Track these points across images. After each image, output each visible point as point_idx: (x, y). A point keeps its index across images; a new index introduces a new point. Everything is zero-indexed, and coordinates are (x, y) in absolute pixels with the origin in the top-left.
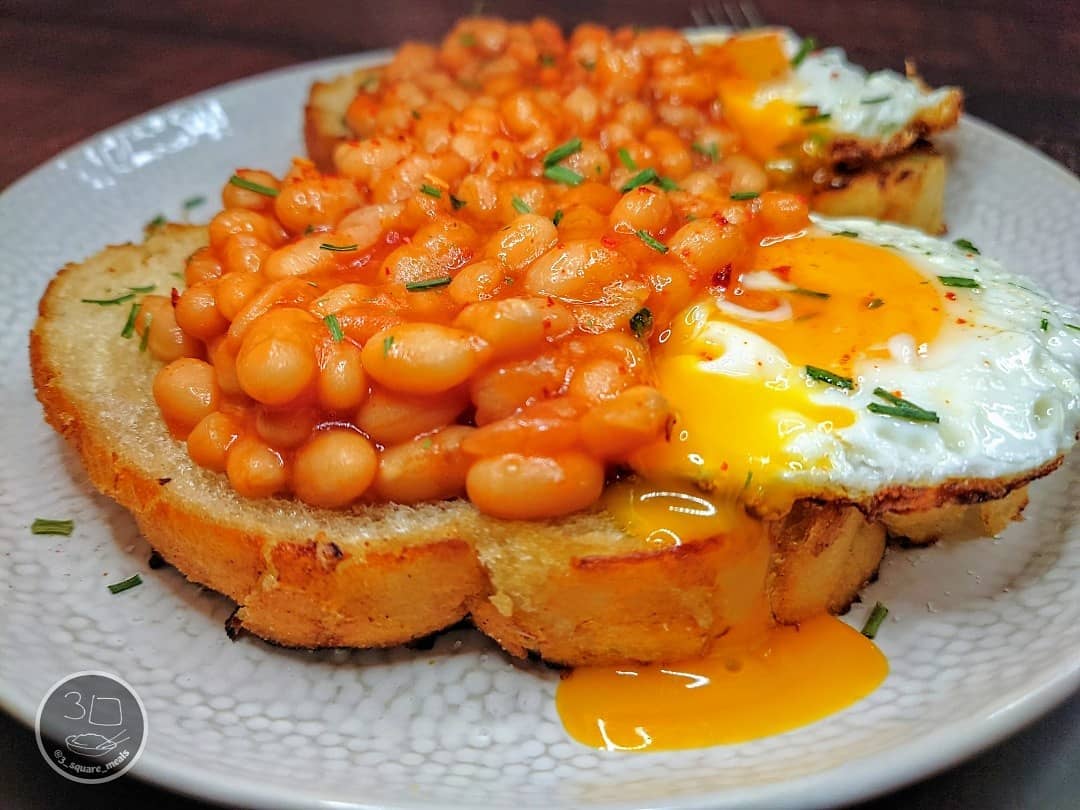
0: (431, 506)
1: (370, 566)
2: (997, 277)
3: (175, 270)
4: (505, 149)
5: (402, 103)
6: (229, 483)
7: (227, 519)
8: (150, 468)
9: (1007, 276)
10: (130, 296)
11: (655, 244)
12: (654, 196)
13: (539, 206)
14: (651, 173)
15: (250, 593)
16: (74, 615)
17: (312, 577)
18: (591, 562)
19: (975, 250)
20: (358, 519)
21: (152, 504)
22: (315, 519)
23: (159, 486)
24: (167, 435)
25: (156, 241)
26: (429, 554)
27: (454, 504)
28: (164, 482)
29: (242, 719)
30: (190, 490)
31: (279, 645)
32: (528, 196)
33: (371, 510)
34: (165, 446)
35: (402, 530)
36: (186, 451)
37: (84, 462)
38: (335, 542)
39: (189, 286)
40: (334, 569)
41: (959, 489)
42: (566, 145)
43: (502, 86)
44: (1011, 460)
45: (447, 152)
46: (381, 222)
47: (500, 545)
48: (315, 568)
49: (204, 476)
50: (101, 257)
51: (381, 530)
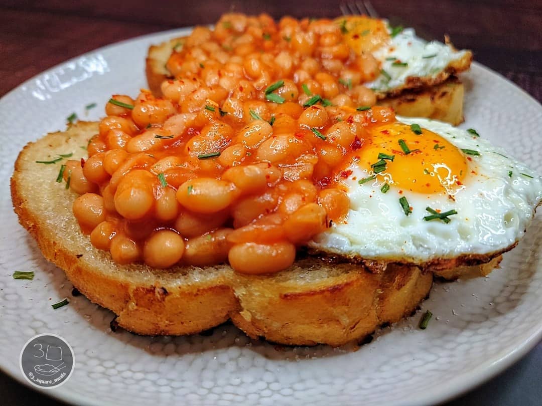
0: (211, 268)
1: (182, 298)
2: (487, 149)
3: (82, 145)
4: (245, 85)
5: (195, 59)
6: (111, 256)
7: (111, 275)
8: (72, 249)
9: (493, 149)
10: (60, 159)
11: (320, 135)
12: (319, 110)
13: (263, 114)
14: (318, 97)
15: (122, 310)
16: (35, 320)
17: (153, 304)
18: (289, 296)
19: (478, 135)
20: (175, 274)
21: (74, 267)
22: (154, 274)
23: (77, 259)
24: (80, 232)
25: (73, 131)
26: (210, 292)
27: (223, 266)
28: (79, 256)
29: (119, 372)
30: (92, 260)
31: (137, 334)
32: (257, 109)
33: (181, 269)
34: (79, 237)
35: (197, 280)
36: (90, 240)
37: (39, 246)
38: (164, 287)
39: (90, 157)
40: (164, 300)
41: (467, 259)
42: (276, 83)
43: (244, 50)
44: (492, 245)
45: (217, 86)
46: (185, 123)
47: (245, 288)
48: (154, 300)
49: (99, 252)
50: (45, 139)
51: (186, 280)
